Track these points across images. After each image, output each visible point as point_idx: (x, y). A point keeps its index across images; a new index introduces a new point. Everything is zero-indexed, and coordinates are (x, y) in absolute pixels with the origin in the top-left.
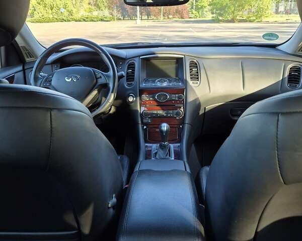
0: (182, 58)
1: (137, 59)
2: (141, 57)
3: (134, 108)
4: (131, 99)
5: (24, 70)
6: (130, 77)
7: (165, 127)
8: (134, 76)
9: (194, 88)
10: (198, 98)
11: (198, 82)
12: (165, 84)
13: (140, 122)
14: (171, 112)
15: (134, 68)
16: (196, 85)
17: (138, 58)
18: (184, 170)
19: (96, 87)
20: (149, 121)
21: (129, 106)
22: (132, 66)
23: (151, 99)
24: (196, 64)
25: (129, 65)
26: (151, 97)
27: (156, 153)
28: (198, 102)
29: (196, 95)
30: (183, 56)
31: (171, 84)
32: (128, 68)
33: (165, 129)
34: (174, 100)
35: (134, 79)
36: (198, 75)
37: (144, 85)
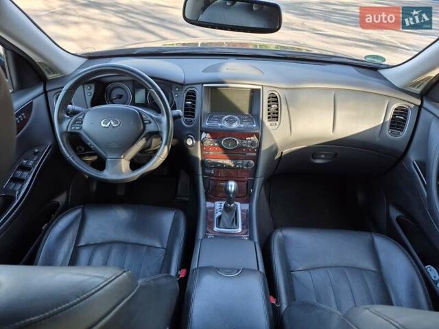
0: (260, 89)
1: (199, 87)
2: (204, 85)
3: (194, 154)
4: (189, 142)
5: (45, 92)
6: (189, 112)
7: (232, 186)
8: (194, 110)
9: (272, 131)
10: (275, 144)
11: (278, 124)
12: (235, 126)
13: (200, 173)
14: (240, 162)
15: (195, 99)
16: (275, 127)
17: (201, 85)
18: (256, 269)
19: (143, 135)
20: (213, 172)
21: (187, 149)
22: (191, 96)
23: (216, 144)
24: (276, 97)
25: (188, 94)
26: (216, 142)
27: (220, 218)
28: (274, 149)
29: (274, 140)
30: (260, 87)
31: (242, 126)
32: (187, 98)
33: (233, 189)
34: (245, 147)
35: (194, 114)
36: (277, 113)
37: (207, 124)
